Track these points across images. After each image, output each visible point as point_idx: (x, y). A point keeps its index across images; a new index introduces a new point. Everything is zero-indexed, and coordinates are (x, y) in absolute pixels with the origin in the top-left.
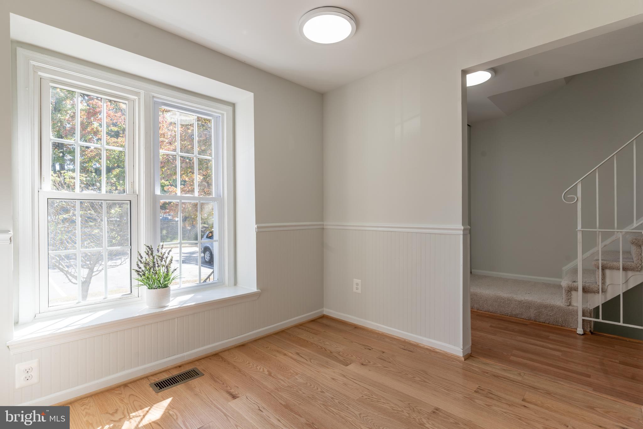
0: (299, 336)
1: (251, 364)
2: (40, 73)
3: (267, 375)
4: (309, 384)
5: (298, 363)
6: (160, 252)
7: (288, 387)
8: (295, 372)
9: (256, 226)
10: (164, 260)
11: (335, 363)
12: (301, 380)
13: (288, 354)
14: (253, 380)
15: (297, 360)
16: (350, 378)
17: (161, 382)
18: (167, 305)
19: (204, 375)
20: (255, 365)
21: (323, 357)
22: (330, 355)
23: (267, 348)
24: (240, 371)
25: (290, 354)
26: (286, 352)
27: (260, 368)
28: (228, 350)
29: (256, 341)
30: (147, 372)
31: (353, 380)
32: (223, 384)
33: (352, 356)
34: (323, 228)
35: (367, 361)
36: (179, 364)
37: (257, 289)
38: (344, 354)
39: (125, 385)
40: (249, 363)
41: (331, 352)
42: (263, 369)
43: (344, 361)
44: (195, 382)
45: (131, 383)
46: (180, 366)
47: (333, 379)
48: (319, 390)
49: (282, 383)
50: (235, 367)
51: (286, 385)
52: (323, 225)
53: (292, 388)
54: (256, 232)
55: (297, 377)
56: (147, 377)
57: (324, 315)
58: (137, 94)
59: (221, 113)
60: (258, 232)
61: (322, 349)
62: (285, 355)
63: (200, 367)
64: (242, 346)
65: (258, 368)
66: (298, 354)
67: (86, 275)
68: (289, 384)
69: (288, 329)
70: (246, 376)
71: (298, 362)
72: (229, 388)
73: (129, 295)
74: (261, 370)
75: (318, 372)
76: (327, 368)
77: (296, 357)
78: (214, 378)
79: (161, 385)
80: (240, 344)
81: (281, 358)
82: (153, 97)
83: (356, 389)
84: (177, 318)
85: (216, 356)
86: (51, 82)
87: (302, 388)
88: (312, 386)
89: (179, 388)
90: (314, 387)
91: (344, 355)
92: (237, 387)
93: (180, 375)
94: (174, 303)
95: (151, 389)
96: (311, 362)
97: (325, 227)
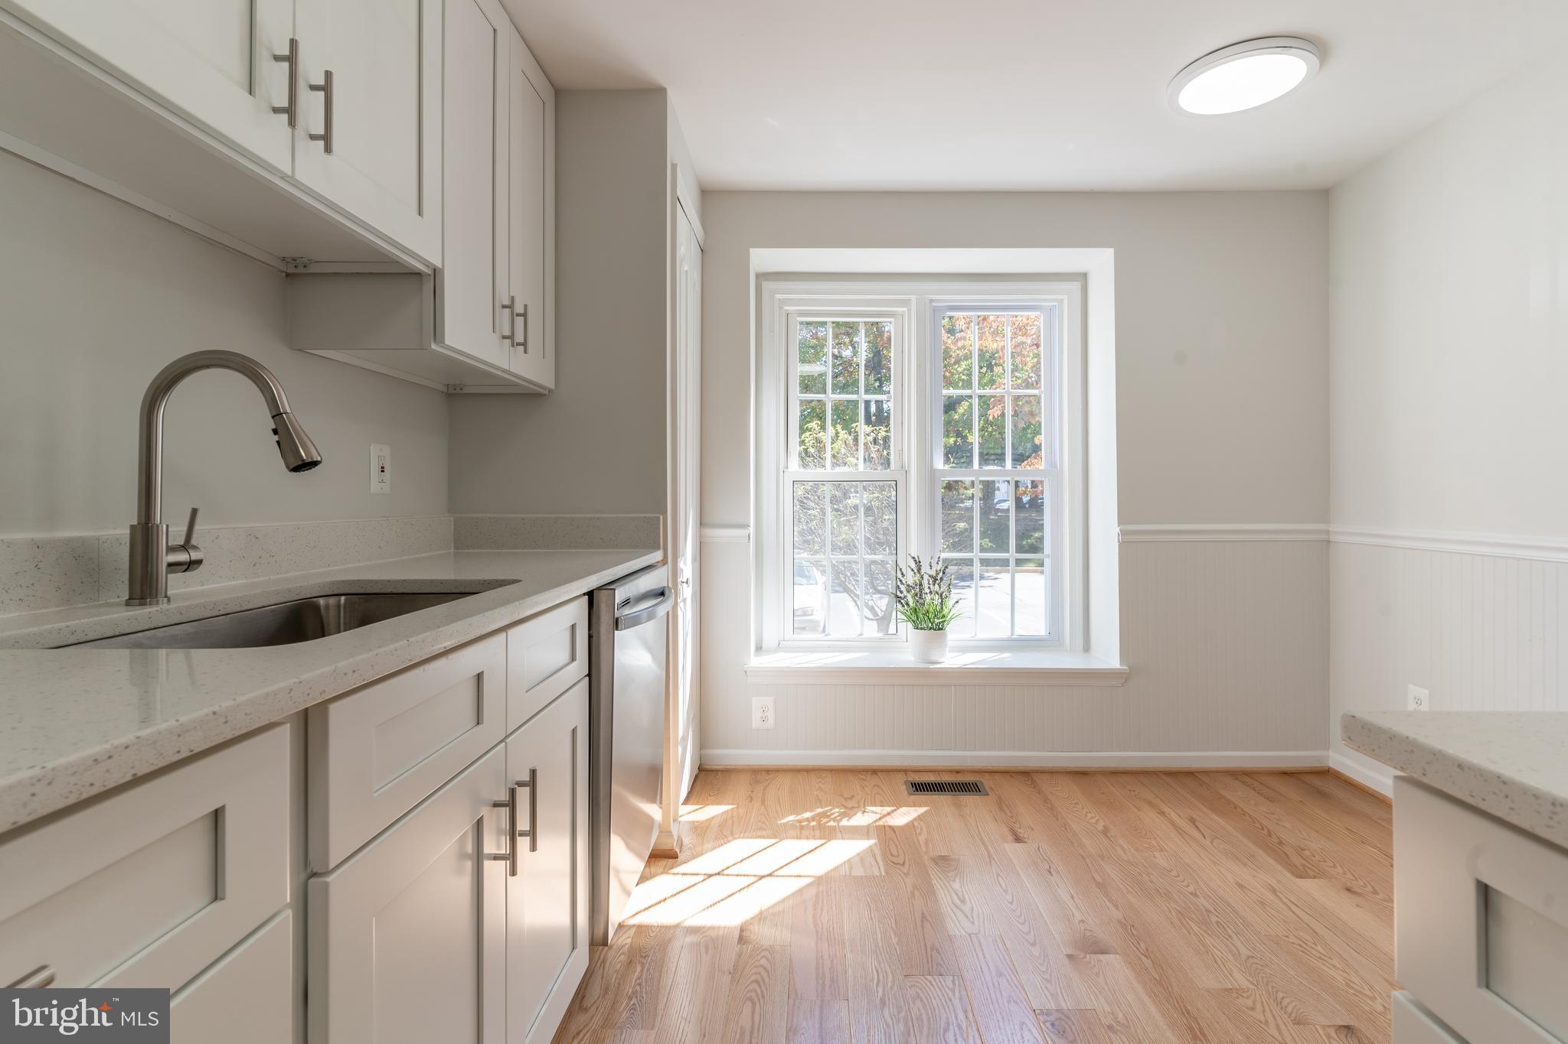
0: (1222, 792)
1: (1080, 807)
2: (786, 308)
3: (1099, 831)
4: (1174, 873)
5: (1178, 836)
6: (934, 569)
7: (1126, 861)
8: (1159, 846)
9: (1118, 530)
10: (937, 582)
11: (1271, 861)
12: (1162, 862)
13: (1169, 814)
14: (1066, 829)
15: (1181, 829)
16: (1289, 900)
17: (922, 784)
18: (941, 660)
19: (988, 795)
20: (1085, 810)
21: (1250, 845)
22: (1275, 848)
23: (1130, 791)
24: (1052, 809)
25: (1174, 816)
26: (1167, 810)
27: (1092, 818)
28: (1053, 773)
29: (1115, 773)
30: (906, 764)
31: (1290, 904)
32: (1012, 817)
33: (1335, 866)
34: (1329, 542)
35: (1369, 888)
36: (958, 768)
37: (1121, 665)
38: (1315, 857)
39: (874, 771)
40: (1076, 804)
41: (1281, 843)
42: (1097, 821)
43: (1301, 868)
44: (969, 800)
45: (882, 771)
46: (958, 772)
47: (1240, 885)
48: (1191, 889)
49: (1120, 852)
50: (1046, 800)
51: (1125, 858)
52: (1328, 532)
53: (1133, 865)
54: (1119, 542)
55: (1157, 854)
56: (905, 771)
57: (1329, 768)
58: (905, 303)
59: (1057, 299)
60: (1123, 542)
61: (1263, 829)
62: (1162, 813)
63: (987, 782)
64: (1080, 775)
65: (1089, 816)
66: (1193, 821)
67: (885, 607)
68: (1131, 858)
69: (1207, 772)
70: (1057, 819)
71: (1180, 834)
72: (1017, 826)
73: (895, 637)
74: (1094, 821)
75: (1214, 863)
76: (1245, 865)
77: (1183, 824)
78: (1000, 804)
79: (920, 788)
80: (1077, 770)
81: (1149, 817)
82: (932, 301)
83: (1283, 919)
84: (955, 686)
85: (1026, 775)
86: (799, 316)
87: (1153, 873)
88: (1181, 878)
89: (943, 799)
90: (1183, 881)
91: (1313, 858)
92: (1032, 829)
93: (952, 784)
94: (951, 659)
95: (904, 787)
96: (1212, 843)
97: (1332, 538)
